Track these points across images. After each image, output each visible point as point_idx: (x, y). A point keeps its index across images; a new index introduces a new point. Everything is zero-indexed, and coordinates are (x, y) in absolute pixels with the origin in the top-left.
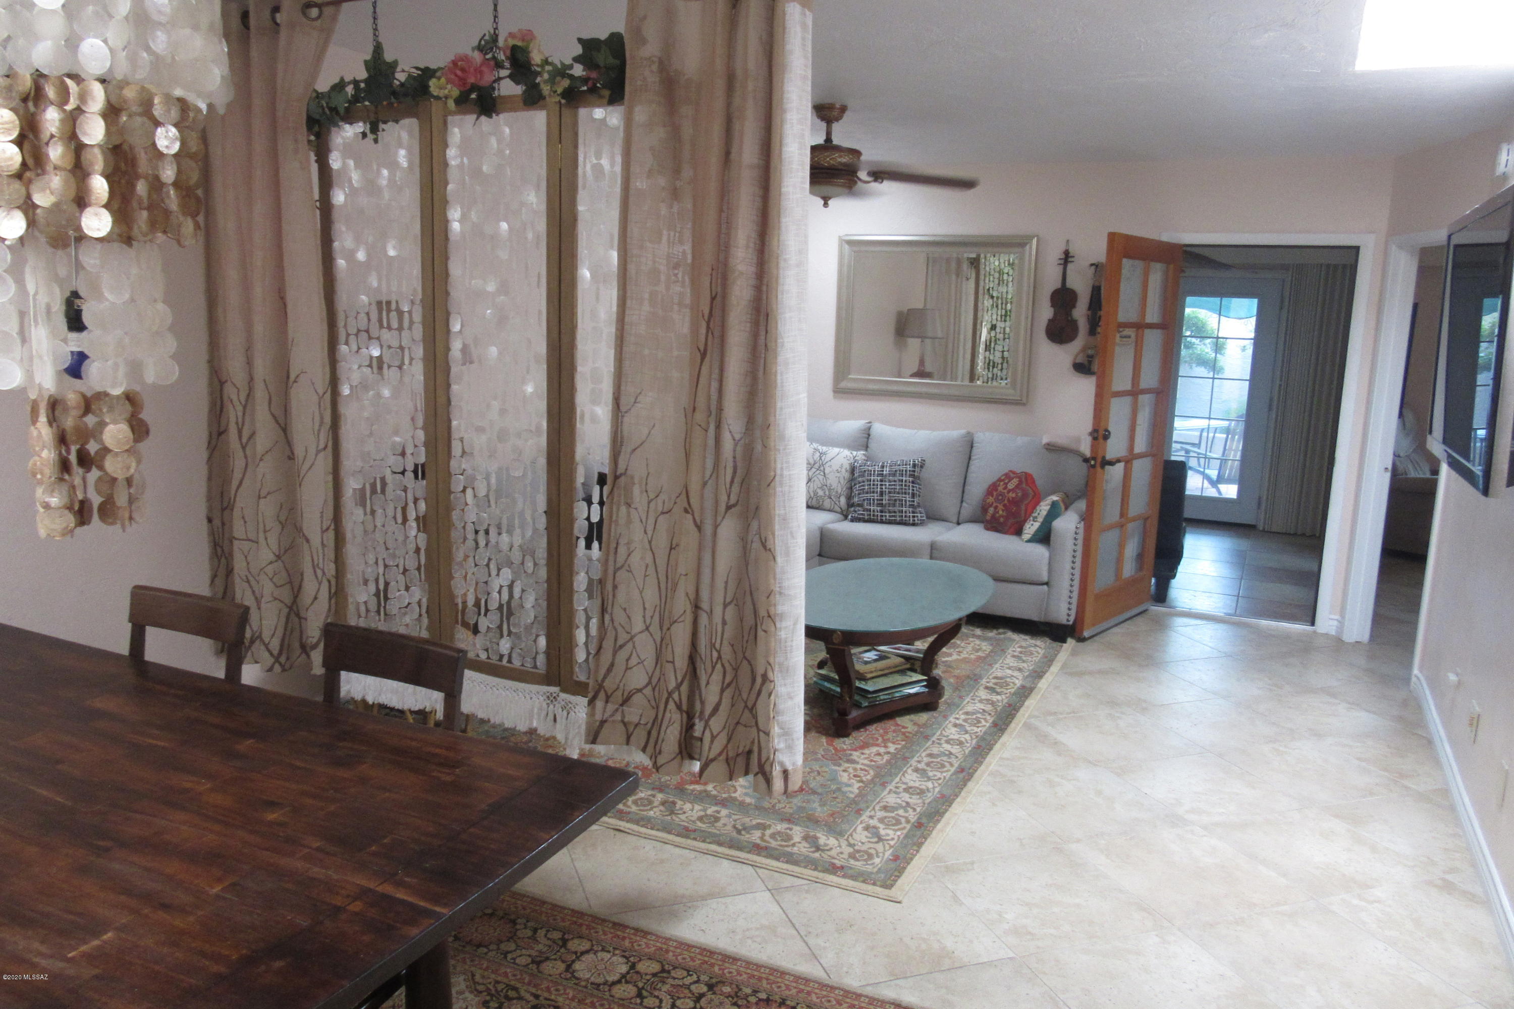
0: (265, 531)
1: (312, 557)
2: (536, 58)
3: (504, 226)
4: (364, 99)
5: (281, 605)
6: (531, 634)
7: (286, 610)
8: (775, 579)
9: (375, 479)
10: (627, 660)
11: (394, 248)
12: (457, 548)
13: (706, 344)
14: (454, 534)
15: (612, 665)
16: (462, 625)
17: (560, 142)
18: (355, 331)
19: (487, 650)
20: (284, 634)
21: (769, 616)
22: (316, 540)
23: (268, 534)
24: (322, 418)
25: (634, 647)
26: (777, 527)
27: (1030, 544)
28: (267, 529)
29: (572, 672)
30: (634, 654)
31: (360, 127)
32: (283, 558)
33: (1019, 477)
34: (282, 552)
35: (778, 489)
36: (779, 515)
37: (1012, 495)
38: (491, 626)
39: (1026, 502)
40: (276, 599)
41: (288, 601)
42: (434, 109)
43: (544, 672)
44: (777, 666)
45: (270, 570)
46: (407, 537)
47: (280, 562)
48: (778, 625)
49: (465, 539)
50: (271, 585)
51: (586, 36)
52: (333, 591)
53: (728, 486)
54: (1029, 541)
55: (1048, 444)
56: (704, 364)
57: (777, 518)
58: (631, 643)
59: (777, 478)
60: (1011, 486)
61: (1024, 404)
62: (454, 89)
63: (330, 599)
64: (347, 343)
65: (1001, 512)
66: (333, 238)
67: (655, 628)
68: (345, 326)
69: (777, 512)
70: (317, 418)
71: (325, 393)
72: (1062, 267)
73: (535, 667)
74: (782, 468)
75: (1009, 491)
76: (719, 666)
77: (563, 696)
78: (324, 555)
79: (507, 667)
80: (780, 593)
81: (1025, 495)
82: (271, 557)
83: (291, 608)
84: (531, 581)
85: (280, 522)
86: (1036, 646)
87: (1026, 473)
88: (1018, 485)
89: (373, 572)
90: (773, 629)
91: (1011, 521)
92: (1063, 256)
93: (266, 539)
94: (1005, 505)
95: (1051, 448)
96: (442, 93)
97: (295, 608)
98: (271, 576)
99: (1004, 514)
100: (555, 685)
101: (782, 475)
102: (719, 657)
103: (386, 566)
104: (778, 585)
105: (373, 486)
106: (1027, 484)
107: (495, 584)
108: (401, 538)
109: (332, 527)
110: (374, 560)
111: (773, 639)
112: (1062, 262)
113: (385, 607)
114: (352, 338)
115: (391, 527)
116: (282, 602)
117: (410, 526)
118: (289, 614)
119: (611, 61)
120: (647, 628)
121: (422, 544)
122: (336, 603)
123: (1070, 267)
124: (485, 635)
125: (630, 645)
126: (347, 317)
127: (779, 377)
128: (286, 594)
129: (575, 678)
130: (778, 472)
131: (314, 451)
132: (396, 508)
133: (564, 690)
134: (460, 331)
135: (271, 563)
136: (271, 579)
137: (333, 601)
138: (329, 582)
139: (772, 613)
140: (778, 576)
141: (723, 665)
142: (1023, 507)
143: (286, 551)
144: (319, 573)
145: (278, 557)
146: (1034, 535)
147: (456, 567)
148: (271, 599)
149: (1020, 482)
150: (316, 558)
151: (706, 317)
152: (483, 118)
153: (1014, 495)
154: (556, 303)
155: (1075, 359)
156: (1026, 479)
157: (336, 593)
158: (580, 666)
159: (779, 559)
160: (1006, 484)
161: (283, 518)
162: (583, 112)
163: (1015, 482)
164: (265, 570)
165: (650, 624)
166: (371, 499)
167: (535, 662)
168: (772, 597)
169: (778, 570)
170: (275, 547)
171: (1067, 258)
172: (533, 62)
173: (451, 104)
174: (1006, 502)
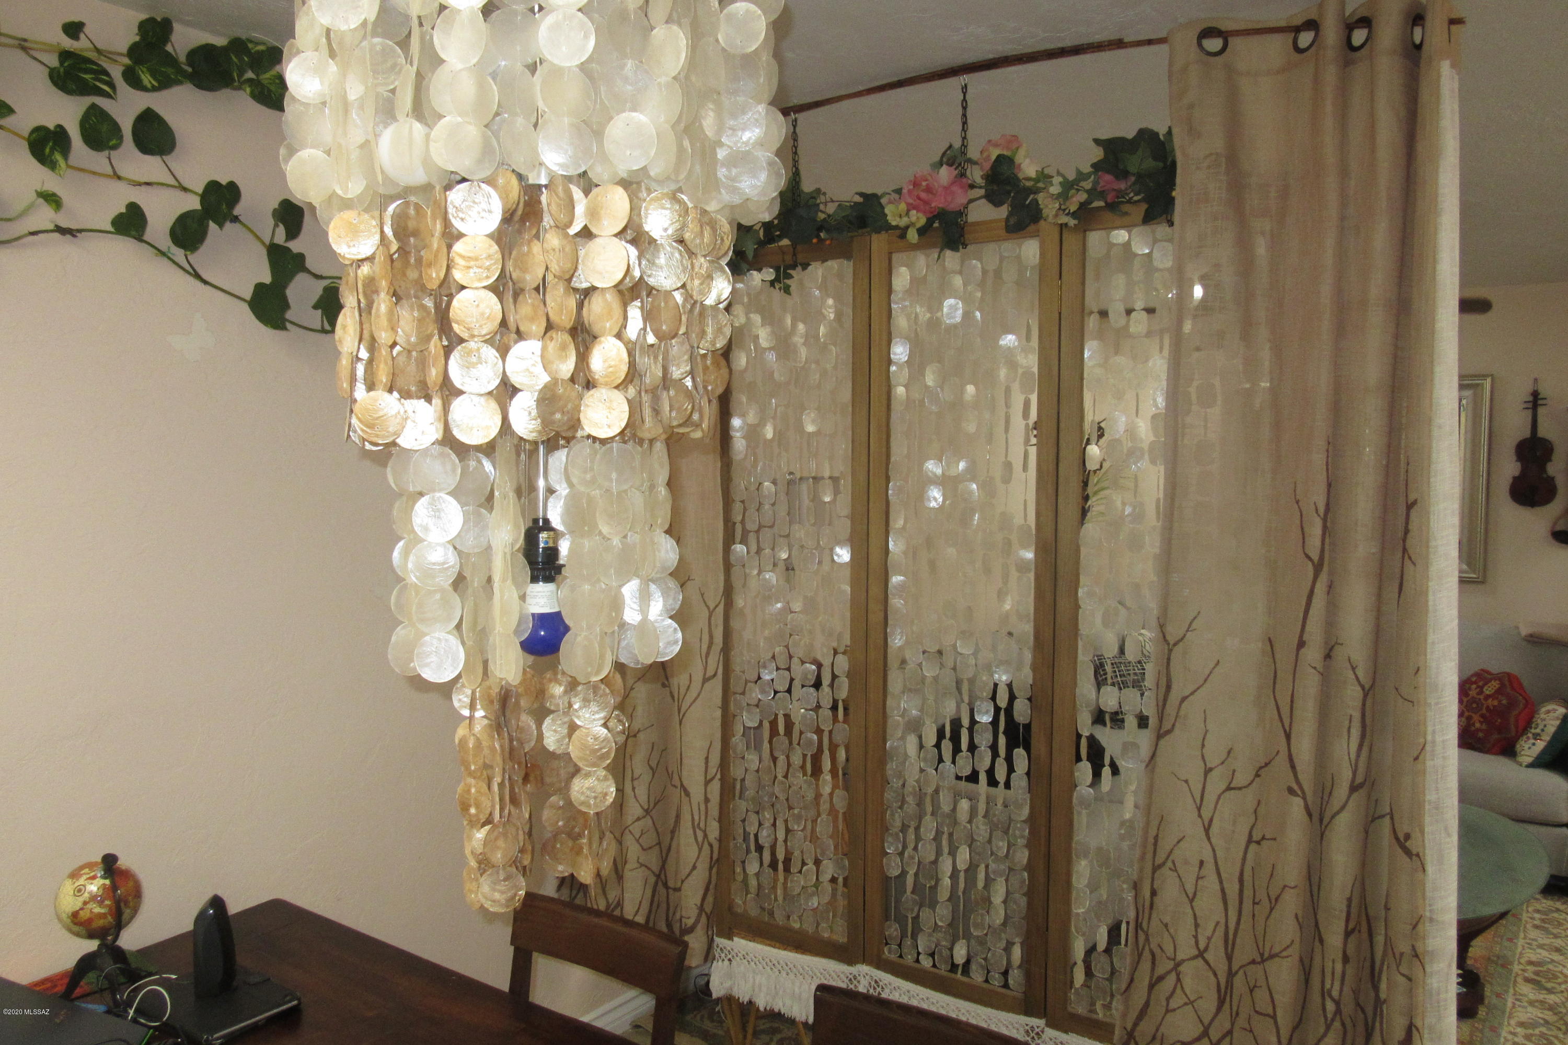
0: (633, 780)
1: (692, 815)
2: (1028, 169)
3: (970, 389)
4: (780, 237)
5: (648, 873)
6: (1000, 939)
7: (652, 879)
8: (1424, 898)
9: (776, 715)
10: (1168, 1000)
11: (813, 421)
12: (892, 815)
13: (1322, 551)
14: (889, 795)
15: (1147, 1004)
16: (895, 920)
17: (1060, 278)
18: (755, 527)
19: (932, 955)
20: (650, 911)
21: (1417, 956)
22: (697, 791)
23: (636, 783)
24: (711, 637)
25: (1179, 980)
26: (1427, 819)
27: (1531, 770)
28: (636, 776)
29: (1066, 1000)
30: (1179, 990)
31: (769, 274)
32: (653, 813)
33: (1500, 679)
34: (652, 805)
35: (1429, 763)
36: (1430, 802)
37: (1492, 703)
38: (940, 924)
39: (1515, 712)
40: (642, 865)
41: (655, 866)
42: (874, 247)
43: (1020, 995)
44: (1426, 1031)
45: (636, 829)
46: (818, 796)
47: (648, 817)
48: (1428, 969)
49: (903, 801)
50: (637, 847)
51: (1105, 135)
52: (715, 856)
53: (1353, 756)
54: (1531, 765)
55: (1531, 636)
56: (1319, 580)
57: (1427, 807)
58: (1173, 975)
59: (1428, 748)
60: (1488, 690)
61: (1483, 582)
62: (920, 215)
63: (711, 868)
64: (744, 541)
65: (1478, 725)
66: (732, 411)
67: (1216, 955)
68: (743, 522)
69: (1428, 798)
70: (706, 637)
71: (717, 606)
72: (1530, 412)
73: (1006, 985)
74: (1434, 732)
75: (1487, 697)
76: (1337, 1024)
77: (1050, 1033)
78: (706, 813)
79: (963, 983)
80: (1431, 920)
81: (1512, 704)
82: (639, 812)
83: (658, 876)
84: (1002, 867)
85: (651, 768)
86: (1558, 910)
87: (1509, 674)
88: (1499, 689)
89: (769, 836)
90: (1421, 974)
91: (1495, 736)
92: (1531, 399)
93: (634, 789)
94: (1482, 716)
95: (1535, 640)
96: (903, 222)
97: (663, 876)
98: (637, 837)
99: (1484, 727)
100: (1038, 1016)
101: (1434, 742)
102: (1338, 1011)
103: (788, 831)
104: (1428, 908)
105: (774, 724)
106: (1513, 688)
107: (946, 866)
108: (810, 796)
109: (719, 776)
110: (772, 821)
111: (1421, 990)
112: (1530, 405)
113: (785, 883)
114: (752, 538)
115: (799, 780)
116: (649, 869)
117: (824, 779)
118: (656, 883)
119: (1150, 164)
120: (1201, 954)
121: (840, 803)
122: (718, 873)
123: (1541, 411)
124: (930, 935)
125: (1172, 978)
126: (745, 510)
127: (1431, 597)
128: (653, 860)
129: (1070, 1009)
130: (1429, 738)
131: (701, 679)
132: (805, 756)
133: (1051, 1024)
134: (904, 528)
135: (638, 819)
136: (638, 841)
137: (714, 870)
138: (711, 846)
139: (1420, 950)
140: (1428, 894)
141: (1343, 1024)
142: (1512, 720)
143: (655, 804)
144: (700, 835)
145: (647, 812)
146: (1537, 758)
147: (890, 839)
148: (636, 865)
149: (1502, 685)
150: (696, 818)
151: (1322, 510)
152: (948, 253)
153: (1496, 703)
154: (1051, 490)
155: (1555, 524)
156: (1509, 682)
157: (718, 860)
158: (1077, 993)
159: (1430, 869)
160: (1482, 687)
161: (653, 764)
162: (1094, 238)
163: (1495, 685)
164: (631, 828)
165: (1206, 949)
166: (770, 742)
167: (1006, 980)
168: (1420, 926)
169: (1429, 886)
170: (643, 798)
171: (1535, 401)
172: (1021, 176)
173: (912, 236)
174: (1484, 711)
